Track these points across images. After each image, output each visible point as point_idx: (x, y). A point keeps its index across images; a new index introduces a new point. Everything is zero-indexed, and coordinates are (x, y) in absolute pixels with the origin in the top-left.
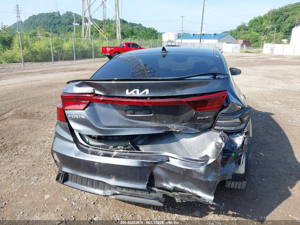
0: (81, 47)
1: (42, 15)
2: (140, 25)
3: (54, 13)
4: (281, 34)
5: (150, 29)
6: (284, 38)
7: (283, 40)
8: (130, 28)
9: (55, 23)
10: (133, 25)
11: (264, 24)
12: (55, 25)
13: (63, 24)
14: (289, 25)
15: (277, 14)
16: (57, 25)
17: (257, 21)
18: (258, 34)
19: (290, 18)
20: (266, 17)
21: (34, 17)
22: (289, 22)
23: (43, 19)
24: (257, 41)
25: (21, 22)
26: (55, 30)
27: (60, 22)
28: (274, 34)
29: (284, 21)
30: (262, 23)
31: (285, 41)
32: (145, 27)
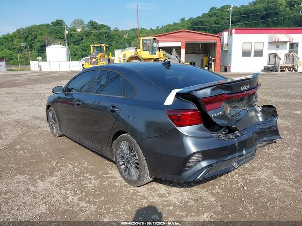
4: (34, 52)
6: (38, 56)
7: (38, 58)
11: (15, 42)
14: (39, 44)
15: (25, 32)
17: (7, 39)
18: (11, 52)
19: (39, 38)
20: (14, 35)
22: (39, 41)
24: (12, 59)
28: (28, 52)
29: (34, 40)
30: (12, 41)
31: (40, 58)
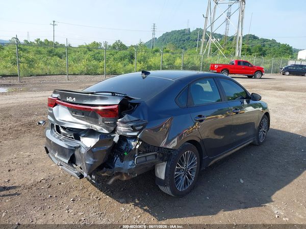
0: (193, 64)
1: (174, 32)
2: (274, 41)
3: (185, 30)
5: (284, 46)
8: (259, 45)
9: (184, 39)
10: (265, 41)
12: (184, 41)
13: (191, 40)
16: (186, 41)
21: (167, 34)
23: (174, 35)
25: (156, 38)
26: (183, 46)
27: (189, 38)
32: (279, 43)
